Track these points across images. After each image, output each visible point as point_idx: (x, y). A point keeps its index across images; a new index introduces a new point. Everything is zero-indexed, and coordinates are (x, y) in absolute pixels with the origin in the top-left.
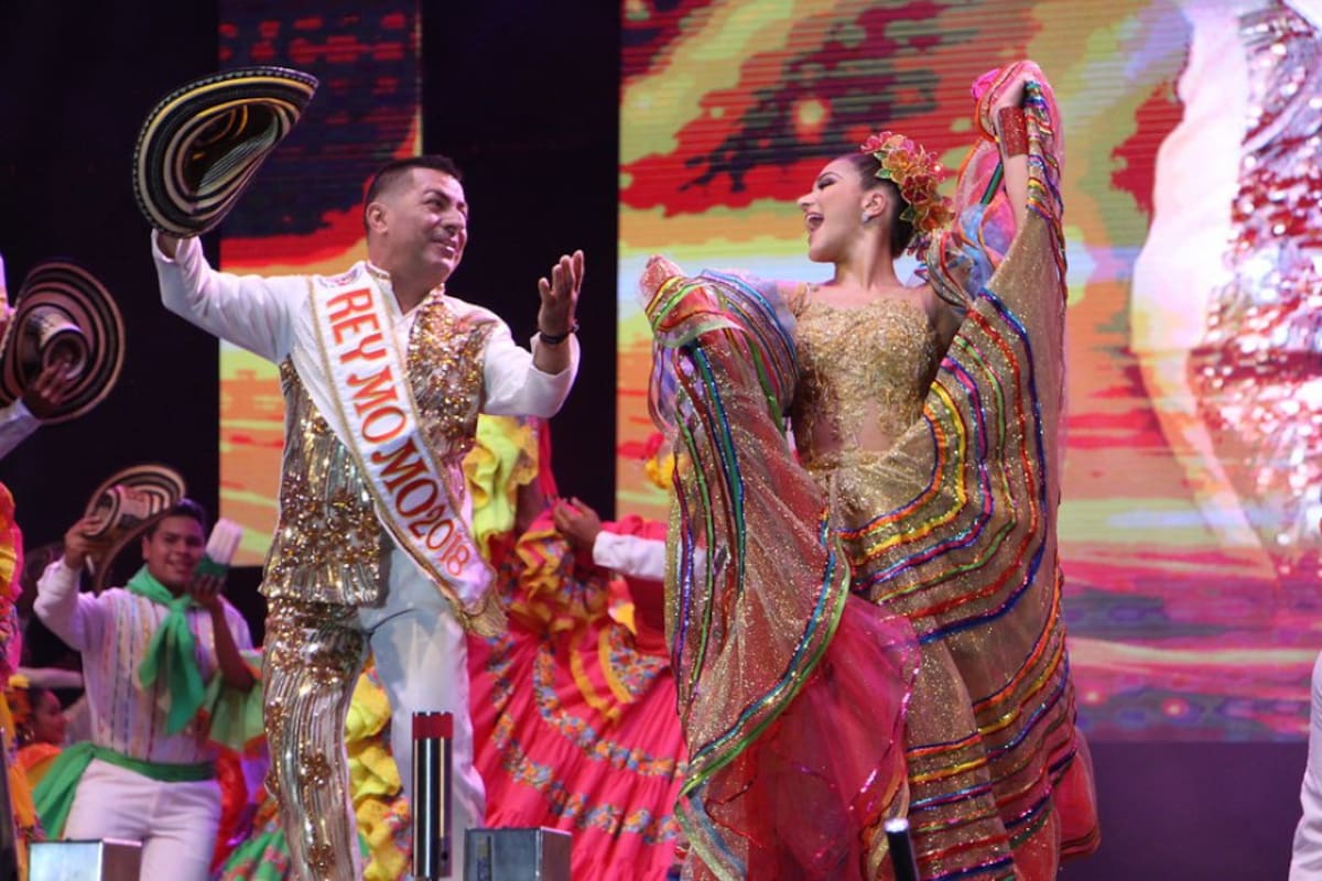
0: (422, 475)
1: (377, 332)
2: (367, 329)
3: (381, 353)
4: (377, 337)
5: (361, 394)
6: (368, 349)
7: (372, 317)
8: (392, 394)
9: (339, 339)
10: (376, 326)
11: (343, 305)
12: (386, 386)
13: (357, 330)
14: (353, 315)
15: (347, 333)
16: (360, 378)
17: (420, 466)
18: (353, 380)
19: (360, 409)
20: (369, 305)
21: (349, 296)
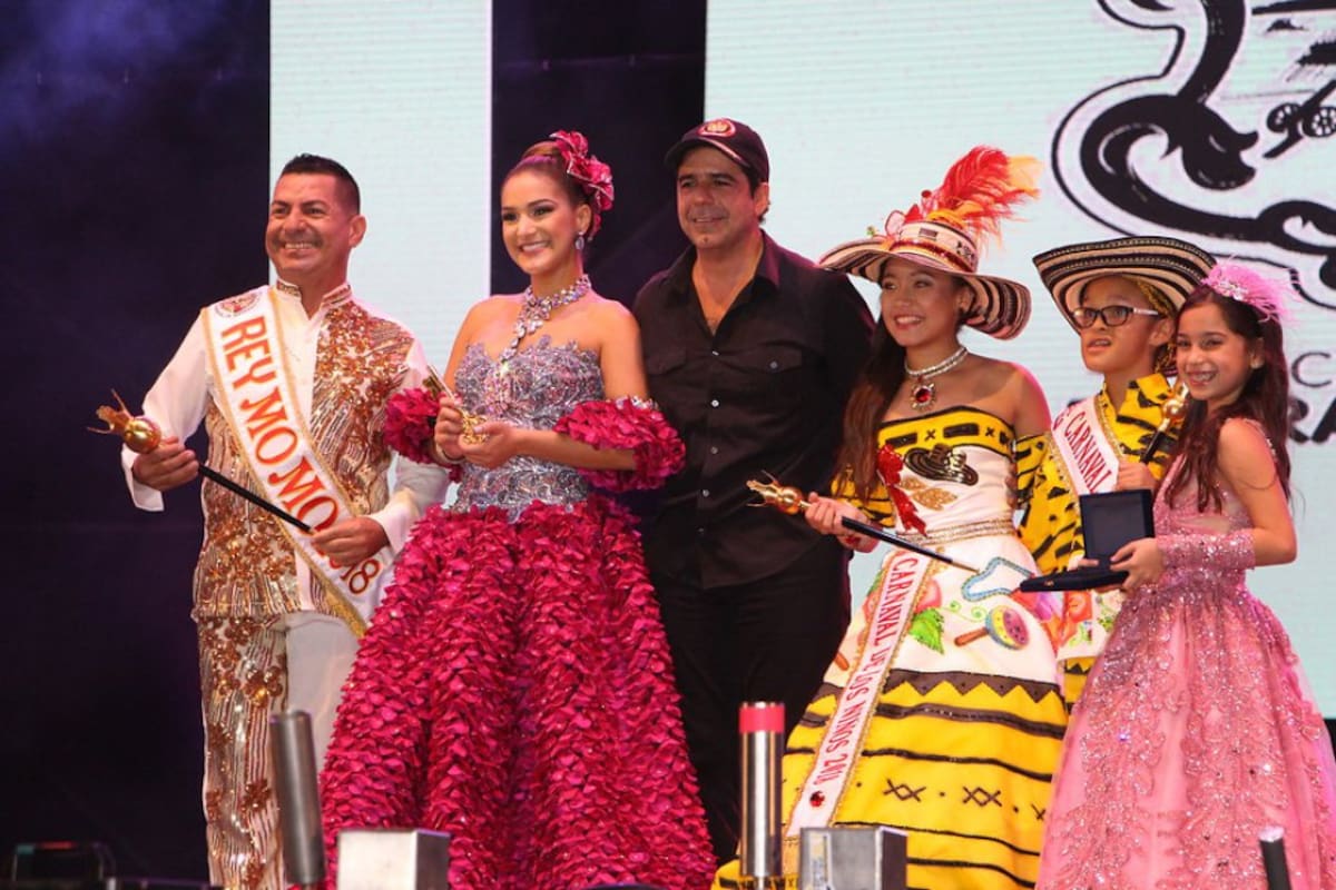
0: (319, 493)
1: (267, 355)
2: (258, 354)
3: (271, 376)
4: (268, 361)
5: (254, 418)
6: (258, 373)
7: (265, 344)
8: (282, 414)
9: (232, 366)
10: (267, 351)
11: (236, 335)
12: (275, 408)
13: (248, 356)
14: (247, 342)
15: (239, 360)
16: (252, 402)
17: (317, 484)
18: (246, 405)
19: (253, 432)
20: (263, 331)
21: (243, 326)
